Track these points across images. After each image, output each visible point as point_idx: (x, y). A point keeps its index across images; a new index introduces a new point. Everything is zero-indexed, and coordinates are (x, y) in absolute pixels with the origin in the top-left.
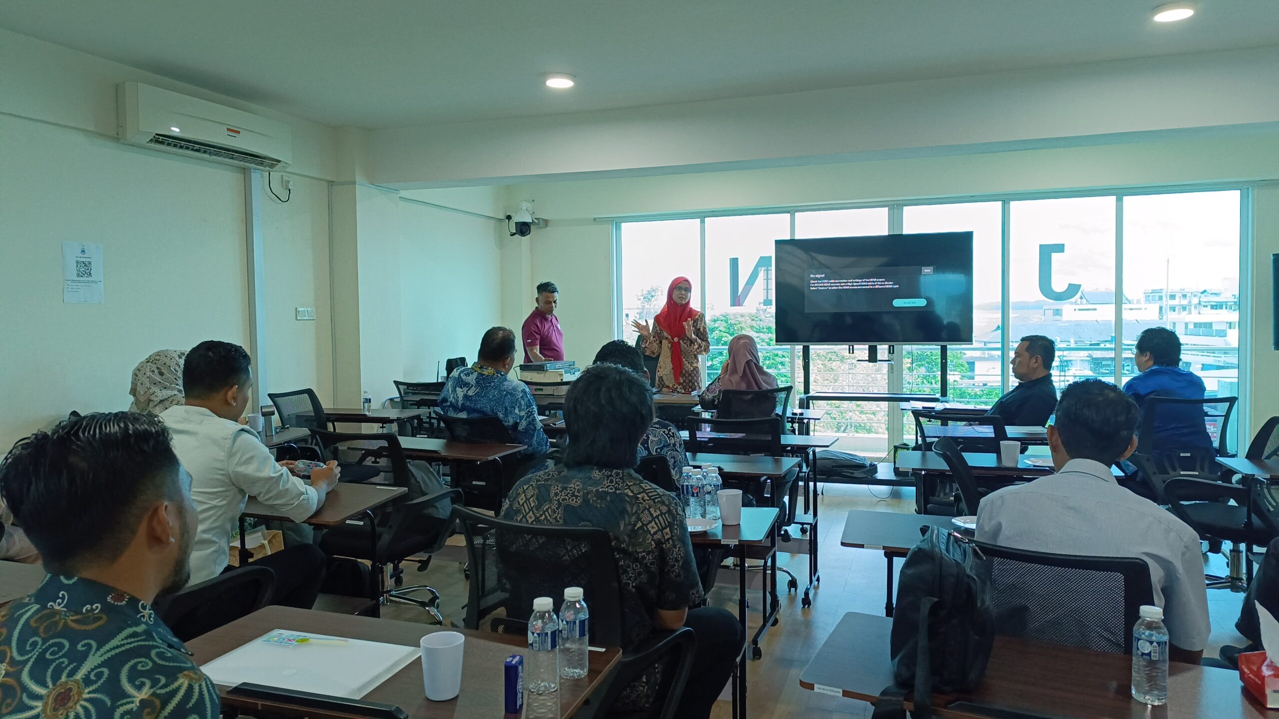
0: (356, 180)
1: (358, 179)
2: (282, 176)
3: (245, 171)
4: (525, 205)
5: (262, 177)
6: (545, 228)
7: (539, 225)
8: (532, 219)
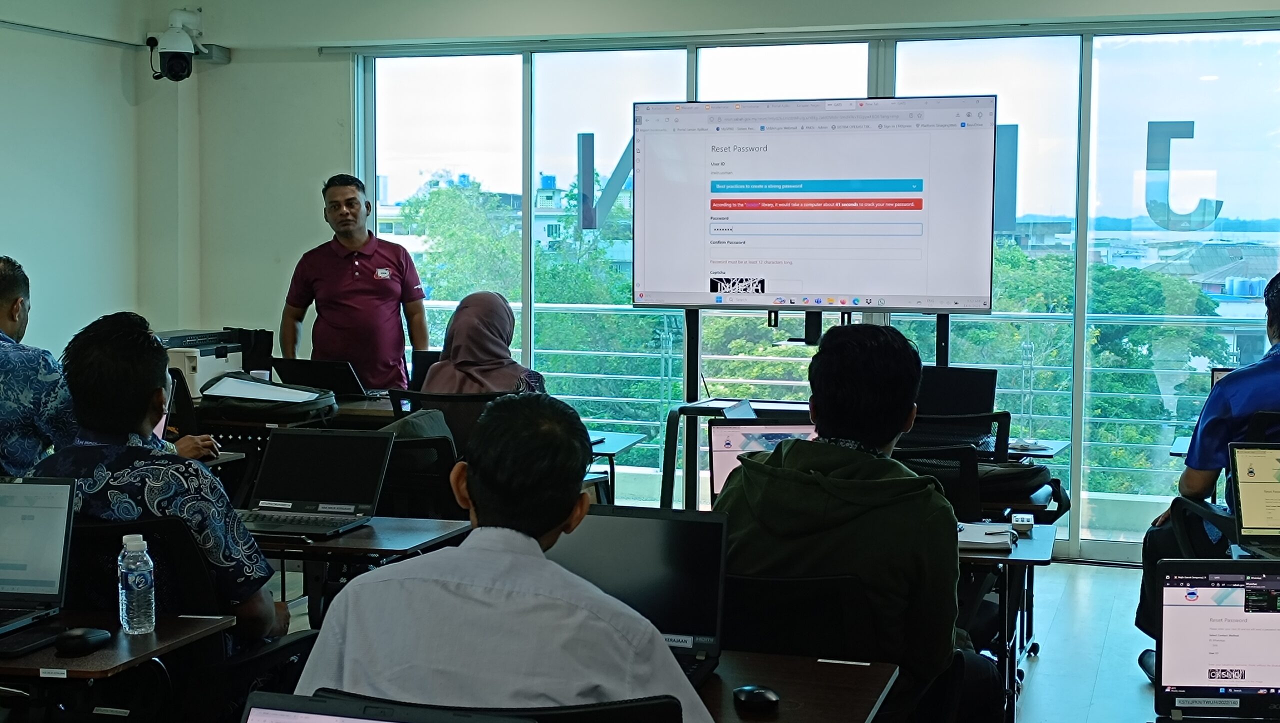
4: (179, 19)
6: (225, 64)
7: (211, 58)
8: (195, 46)
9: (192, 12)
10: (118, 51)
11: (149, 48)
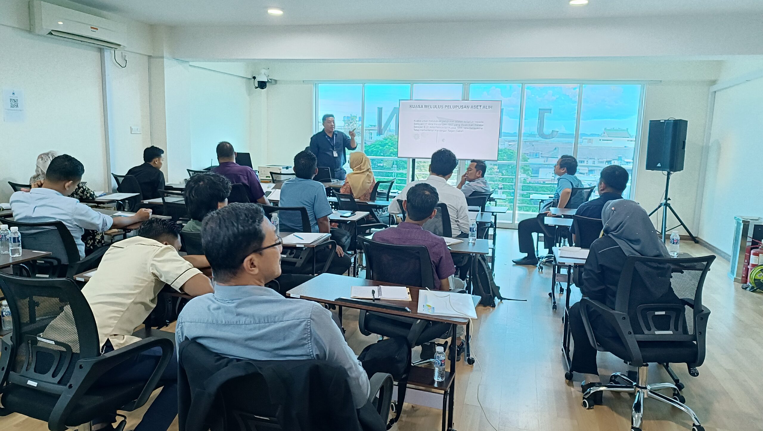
0: (164, 56)
1: (165, 54)
2: (122, 53)
3: (101, 50)
4: (263, 71)
5: (111, 53)
6: (274, 84)
7: (271, 83)
8: (268, 80)
9: (267, 69)
10: (245, 80)
11: (253, 79)
